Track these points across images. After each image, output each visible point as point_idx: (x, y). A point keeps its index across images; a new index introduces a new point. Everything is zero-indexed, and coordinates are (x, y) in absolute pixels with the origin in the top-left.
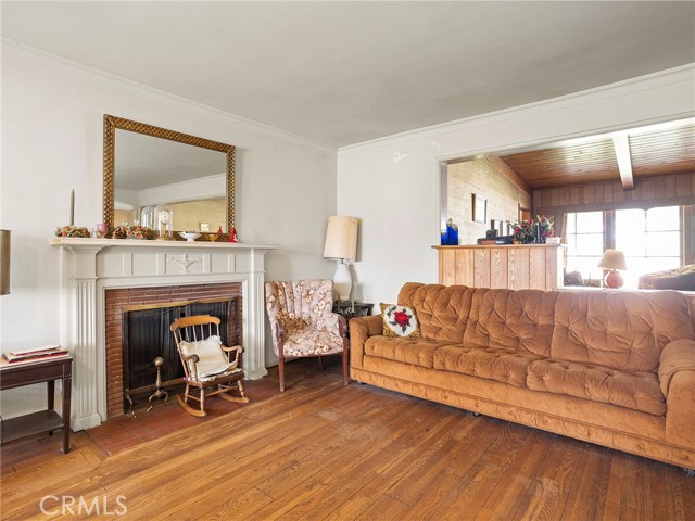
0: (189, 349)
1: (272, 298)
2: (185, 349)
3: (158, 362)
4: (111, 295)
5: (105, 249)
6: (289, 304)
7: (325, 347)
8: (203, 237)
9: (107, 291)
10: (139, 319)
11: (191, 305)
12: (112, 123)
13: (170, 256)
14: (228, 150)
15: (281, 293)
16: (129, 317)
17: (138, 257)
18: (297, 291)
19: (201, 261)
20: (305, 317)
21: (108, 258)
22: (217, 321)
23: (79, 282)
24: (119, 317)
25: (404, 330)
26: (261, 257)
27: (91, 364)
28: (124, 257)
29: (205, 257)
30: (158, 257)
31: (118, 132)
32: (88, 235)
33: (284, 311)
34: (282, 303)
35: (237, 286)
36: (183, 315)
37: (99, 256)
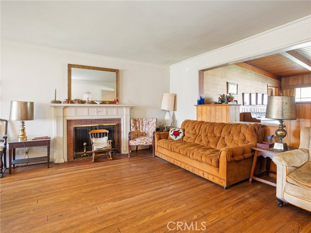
0: (95, 140)
1: (133, 125)
2: (93, 140)
3: (85, 144)
4: (69, 122)
5: (65, 107)
6: (141, 127)
7: (145, 143)
8: (103, 103)
9: (67, 120)
10: (79, 130)
11: (99, 126)
12: (70, 66)
13: (90, 109)
14: (116, 71)
15: (137, 123)
16: (75, 129)
17: (78, 109)
18: (145, 122)
19: (103, 111)
20: (146, 132)
21: (67, 110)
22: (108, 132)
23: (57, 118)
24: (72, 129)
25: (176, 137)
26: (129, 109)
27: (61, 143)
28: (73, 110)
29: (104, 110)
30: (86, 109)
31: (73, 69)
32: (60, 102)
33: (138, 129)
34: (138, 126)
35: (119, 120)
36: (96, 129)
37: (65, 109)
